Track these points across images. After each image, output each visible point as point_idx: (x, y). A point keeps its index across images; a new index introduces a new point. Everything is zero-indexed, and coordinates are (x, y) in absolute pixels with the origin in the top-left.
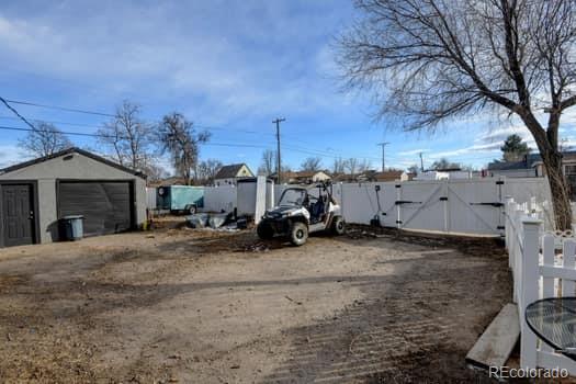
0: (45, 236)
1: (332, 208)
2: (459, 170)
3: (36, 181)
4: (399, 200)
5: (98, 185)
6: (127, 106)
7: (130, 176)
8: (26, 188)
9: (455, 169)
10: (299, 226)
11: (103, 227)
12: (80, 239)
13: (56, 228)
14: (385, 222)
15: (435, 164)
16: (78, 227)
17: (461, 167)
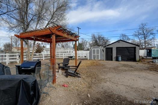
0: (114, 59)
3: (112, 48)
5: (126, 48)
6: (142, 25)
7: (134, 46)
8: (111, 49)
11: (126, 59)
12: (120, 61)
13: (116, 58)
16: (120, 58)
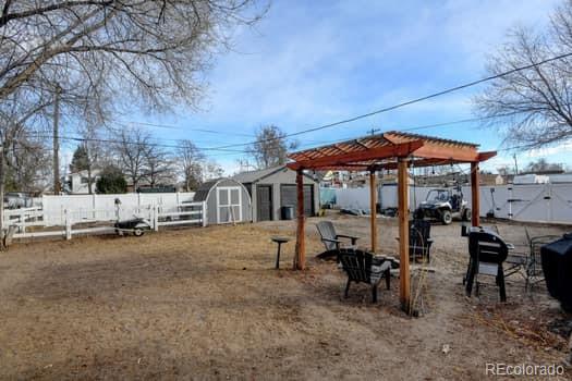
0: (276, 216)
1: (464, 203)
2: (561, 172)
3: (272, 185)
4: (511, 198)
8: (268, 189)
9: (557, 171)
10: (447, 213)
13: (280, 212)
14: (498, 214)
15: (531, 164)
17: (564, 168)
